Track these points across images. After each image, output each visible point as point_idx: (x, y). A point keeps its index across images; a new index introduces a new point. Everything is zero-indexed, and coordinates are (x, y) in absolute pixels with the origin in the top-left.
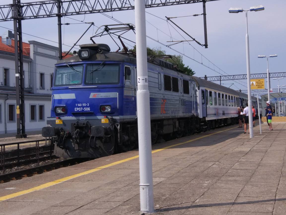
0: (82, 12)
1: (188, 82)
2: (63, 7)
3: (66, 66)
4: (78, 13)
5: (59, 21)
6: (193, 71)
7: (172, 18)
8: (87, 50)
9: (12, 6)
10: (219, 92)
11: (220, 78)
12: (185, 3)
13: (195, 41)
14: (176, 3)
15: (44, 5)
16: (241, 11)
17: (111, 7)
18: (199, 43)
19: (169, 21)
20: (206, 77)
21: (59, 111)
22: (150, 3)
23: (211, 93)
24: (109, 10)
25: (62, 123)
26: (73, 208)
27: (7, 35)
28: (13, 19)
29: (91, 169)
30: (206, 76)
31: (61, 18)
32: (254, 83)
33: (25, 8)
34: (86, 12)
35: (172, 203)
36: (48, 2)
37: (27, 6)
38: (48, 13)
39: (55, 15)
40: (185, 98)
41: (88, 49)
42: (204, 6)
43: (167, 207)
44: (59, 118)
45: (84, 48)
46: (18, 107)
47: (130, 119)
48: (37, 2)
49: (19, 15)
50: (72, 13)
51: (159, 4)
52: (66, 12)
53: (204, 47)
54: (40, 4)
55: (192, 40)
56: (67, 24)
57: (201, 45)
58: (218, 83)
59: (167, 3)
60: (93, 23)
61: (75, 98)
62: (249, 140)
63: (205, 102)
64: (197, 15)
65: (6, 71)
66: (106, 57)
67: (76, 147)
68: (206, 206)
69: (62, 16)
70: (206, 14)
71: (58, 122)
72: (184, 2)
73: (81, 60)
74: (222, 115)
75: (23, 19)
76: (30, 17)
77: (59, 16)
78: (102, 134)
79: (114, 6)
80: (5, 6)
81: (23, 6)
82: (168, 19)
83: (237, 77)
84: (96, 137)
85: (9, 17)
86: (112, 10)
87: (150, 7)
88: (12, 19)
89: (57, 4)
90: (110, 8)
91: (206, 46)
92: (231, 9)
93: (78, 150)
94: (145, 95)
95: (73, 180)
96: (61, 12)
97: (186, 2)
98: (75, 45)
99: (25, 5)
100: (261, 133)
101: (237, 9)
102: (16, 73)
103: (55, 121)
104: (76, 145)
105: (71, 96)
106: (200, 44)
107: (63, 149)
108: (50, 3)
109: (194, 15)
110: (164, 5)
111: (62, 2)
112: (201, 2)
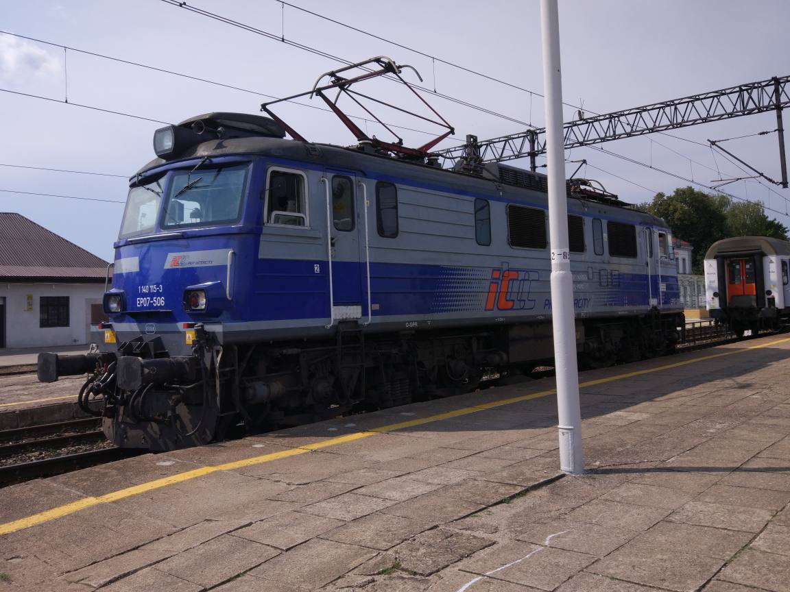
0: (567, 145)
2: (538, 143)
5: (533, 162)
7: (719, 141)
9: (465, 146)
12: (744, 114)
13: (764, 176)
14: (726, 116)
15: (510, 141)
17: (614, 132)
18: (770, 180)
19: (714, 147)
22: (680, 120)
24: (610, 138)
31: (536, 157)
33: (484, 148)
34: (574, 144)
36: (517, 136)
37: (487, 144)
38: (516, 153)
39: (527, 155)
42: (779, 117)
48: (500, 138)
51: (696, 120)
52: (543, 149)
53: (781, 186)
54: (505, 140)
55: (759, 175)
56: (545, 166)
57: (776, 183)
59: (711, 117)
60: (584, 161)
64: (767, 133)
69: (537, 155)
70: (783, 130)
72: (741, 114)
77: (533, 155)
79: (619, 131)
80: (457, 149)
81: (481, 146)
82: (713, 143)
86: (615, 137)
87: (680, 127)
89: (529, 137)
90: (612, 134)
91: (785, 184)
96: (536, 149)
97: (746, 112)
99: (483, 143)
106: (773, 182)
108: (519, 137)
109: (761, 134)
110: (705, 120)
111: (537, 134)
112: (773, 109)
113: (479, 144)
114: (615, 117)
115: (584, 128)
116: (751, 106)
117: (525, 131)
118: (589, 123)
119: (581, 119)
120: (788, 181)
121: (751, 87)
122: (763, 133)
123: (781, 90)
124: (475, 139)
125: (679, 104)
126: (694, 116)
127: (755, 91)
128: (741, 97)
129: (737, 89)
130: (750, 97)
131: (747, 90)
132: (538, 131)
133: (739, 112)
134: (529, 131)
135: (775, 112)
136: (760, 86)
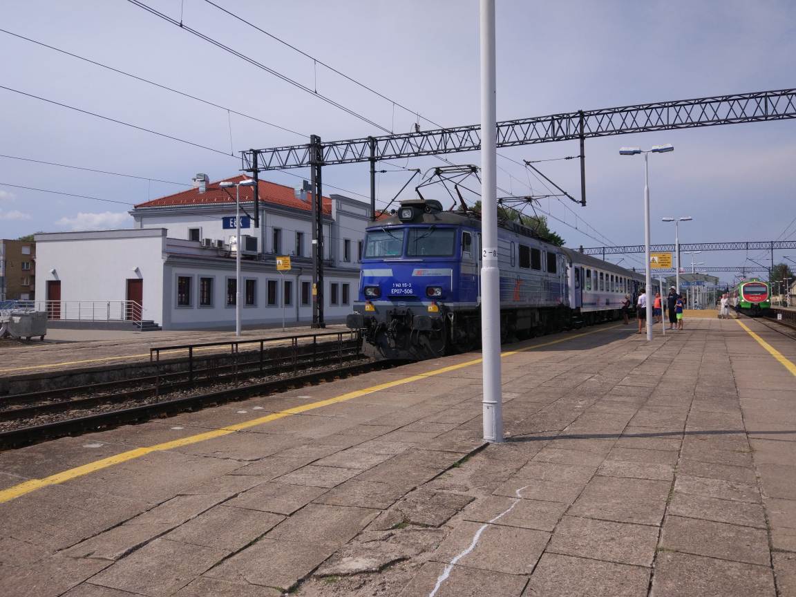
0: (403, 154)
1: (554, 255)
2: (378, 148)
3: (381, 231)
4: (398, 156)
5: (373, 167)
6: (562, 239)
7: (533, 162)
8: (410, 209)
9: (309, 146)
10: (602, 271)
11: (603, 250)
12: (554, 140)
13: (568, 195)
14: (540, 141)
15: (352, 145)
16: (639, 152)
17: (445, 147)
18: (572, 199)
19: (528, 166)
20: (582, 249)
21: (371, 293)
22: (501, 141)
23: (589, 272)
24: (442, 152)
25: (373, 310)
26: (390, 429)
27: (302, 187)
28: (310, 165)
29: (414, 375)
30: (581, 246)
31: (375, 163)
32: (656, 259)
33: (327, 148)
34: (410, 154)
35: (528, 430)
36: (358, 141)
37: (330, 146)
38: (358, 157)
39: (367, 159)
40: (550, 279)
41: (411, 207)
42: (582, 145)
43: (523, 436)
44: (370, 303)
45: (405, 205)
46: (315, 285)
47: (468, 307)
48: (343, 141)
49: (319, 159)
50: (391, 156)
51: (515, 142)
52: (383, 155)
53: (581, 204)
54: (347, 144)
55: (564, 194)
56: (384, 171)
57: (577, 202)
58: (600, 257)
59: (527, 140)
60: (419, 171)
61: (392, 275)
62: (646, 343)
63: (580, 286)
64: (571, 158)
65: (300, 235)
66: (437, 219)
67: (393, 344)
68: (579, 438)
69: (376, 161)
70: (584, 157)
71: (368, 308)
72: (551, 140)
73: (401, 223)
74: (605, 305)
75: (324, 165)
76: (333, 161)
77: (373, 160)
78: (429, 327)
79: (450, 146)
80: (301, 147)
81: (325, 147)
82: (528, 163)
83: (629, 249)
84: (421, 332)
85: (305, 162)
86: (446, 151)
87: (501, 147)
89: (369, 143)
90: (443, 148)
91: (583, 203)
92: (623, 149)
93: (396, 348)
94: (492, 274)
95: (388, 390)
96: (376, 155)
97: (556, 139)
98: (393, 200)
99: (326, 145)
100: (664, 334)
101: (632, 149)
102: (313, 239)
103: (364, 306)
104: (393, 341)
105: (387, 273)
106: (575, 201)
107: (374, 345)
108: (360, 142)
109: (567, 158)
110: (522, 143)
111: (377, 141)
112: (577, 138)
113: (323, 145)
114: (446, 133)
115: (419, 139)
116: (560, 134)
117: (367, 137)
118: (424, 136)
119: (417, 132)
120: (586, 200)
121: (561, 117)
122: (569, 158)
123: (584, 122)
124: (319, 139)
125: (502, 126)
126: (513, 138)
127: (564, 121)
128: (552, 124)
129: (551, 118)
130: (560, 127)
131: (557, 119)
132: (378, 139)
133: (550, 138)
134: (370, 137)
135: (579, 140)
136: (568, 117)
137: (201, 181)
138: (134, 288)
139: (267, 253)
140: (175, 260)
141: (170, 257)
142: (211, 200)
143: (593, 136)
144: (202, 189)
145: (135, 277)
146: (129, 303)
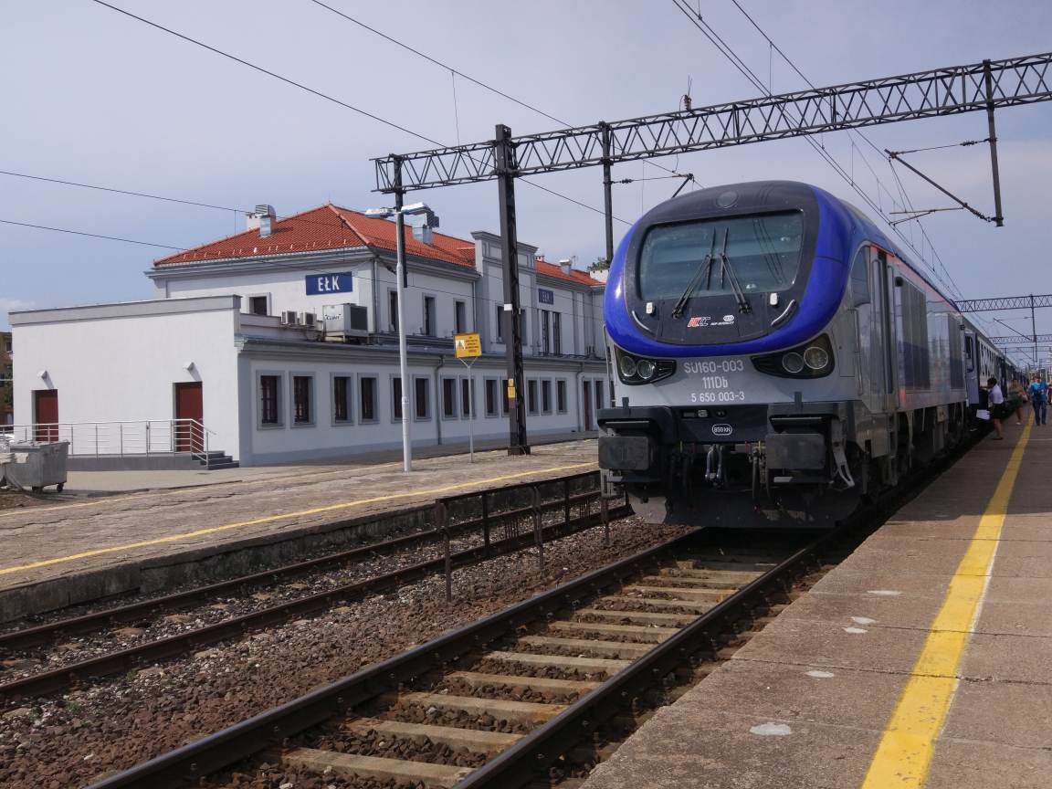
0: (662, 149)
4: (653, 154)
5: (607, 174)
7: (903, 153)
9: (494, 144)
12: (938, 114)
13: (969, 208)
14: (911, 116)
15: (568, 139)
17: (738, 133)
18: (978, 214)
19: (894, 161)
22: (840, 119)
24: (734, 142)
28: (496, 177)
31: (611, 167)
33: (522, 147)
34: (673, 149)
36: (579, 131)
37: (530, 142)
38: (578, 158)
42: (991, 120)
48: (550, 133)
49: (510, 166)
50: (638, 154)
51: (866, 120)
52: (623, 153)
53: (994, 223)
54: (559, 138)
55: (961, 206)
56: (627, 181)
57: (986, 219)
59: (889, 116)
60: (690, 177)
64: (973, 143)
69: (612, 163)
70: (995, 140)
72: (935, 112)
75: (518, 175)
76: (536, 168)
77: (607, 162)
79: (747, 132)
81: (519, 144)
82: (893, 155)
85: (487, 172)
86: (739, 141)
88: (493, 177)
89: (600, 135)
90: (735, 135)
91: (999, 220)
96: (611, 154)
97: (941, 112)
99: (522, 140)
102: (506, 303)
106: (982, 217)
108: (583, 134)
109: (964, 144)
110: (879, 120)
111: (613, 130)
112: (982, 108)
113: (515, 141)
114: (738, 109)
116: (950, 103)
118: (698, 116)
119: (688, 110)
120: (1004, 216)
121: (950, 73)
122: (968, 143)
123: (993, 85)
124: (509, 132)
125: (841, 92)
126: (863, 114)
129: (932, 75)
130: (949, 94)
131: (943, 78)
132: (614, 126)
133: (932, 109)
134: (602, 124)
135: (985, 112)
136: (965, 72)
137: (263, 217)
138: (188, 398)
139: (382, 333)
140: (255, 347)
141: (249, 342)
142: (284, 249)
143: (1009, 105)
144: (266, 229)
145: (189, 378)
146: (178, 423)
